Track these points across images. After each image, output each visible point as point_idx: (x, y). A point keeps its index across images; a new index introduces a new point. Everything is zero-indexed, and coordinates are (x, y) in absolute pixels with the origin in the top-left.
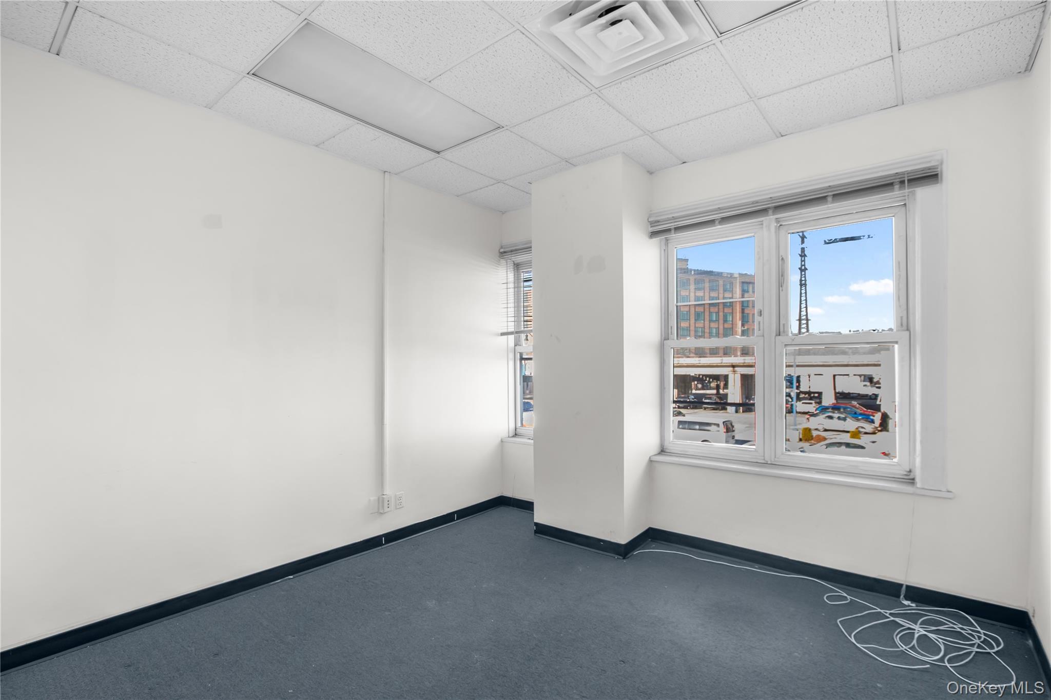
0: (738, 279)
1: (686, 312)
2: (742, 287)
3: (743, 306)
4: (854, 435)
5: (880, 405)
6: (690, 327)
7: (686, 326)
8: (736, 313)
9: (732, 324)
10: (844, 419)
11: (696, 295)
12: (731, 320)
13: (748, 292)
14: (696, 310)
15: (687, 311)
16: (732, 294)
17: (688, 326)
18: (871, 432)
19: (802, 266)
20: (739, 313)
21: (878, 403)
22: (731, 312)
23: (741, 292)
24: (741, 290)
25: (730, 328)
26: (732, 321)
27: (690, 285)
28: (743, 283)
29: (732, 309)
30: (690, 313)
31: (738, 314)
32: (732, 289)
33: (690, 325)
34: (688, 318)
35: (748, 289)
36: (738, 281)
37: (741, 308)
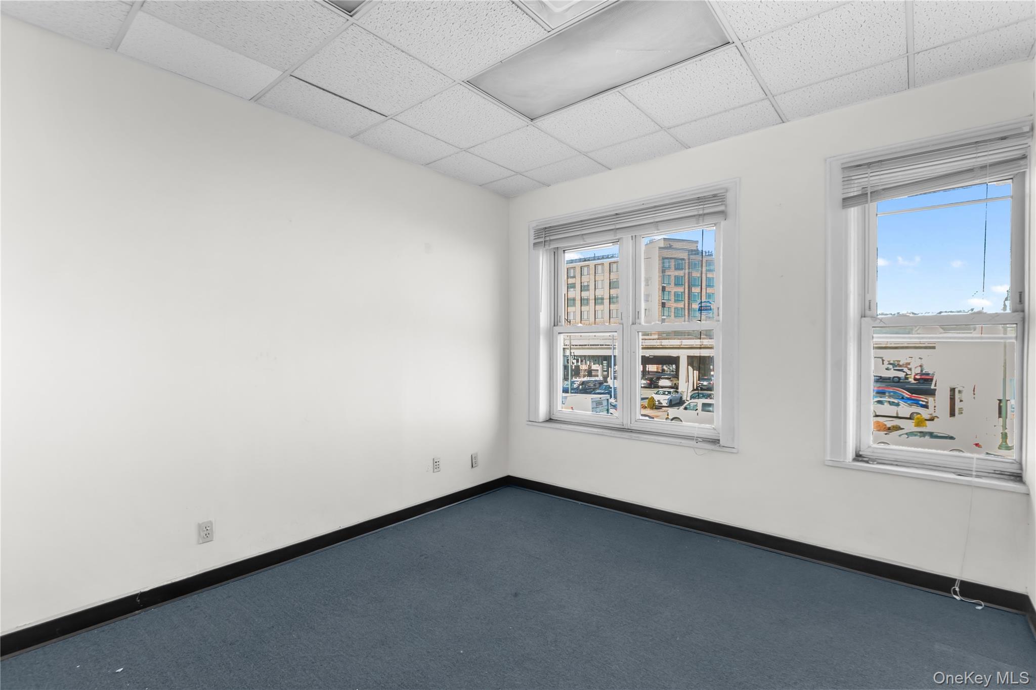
4: (919, 422)
5: (935, 390)
10: (898, 405)
11: (708, 276)
14: (707, 292)
18: (928, 418)
21: (933, 387)
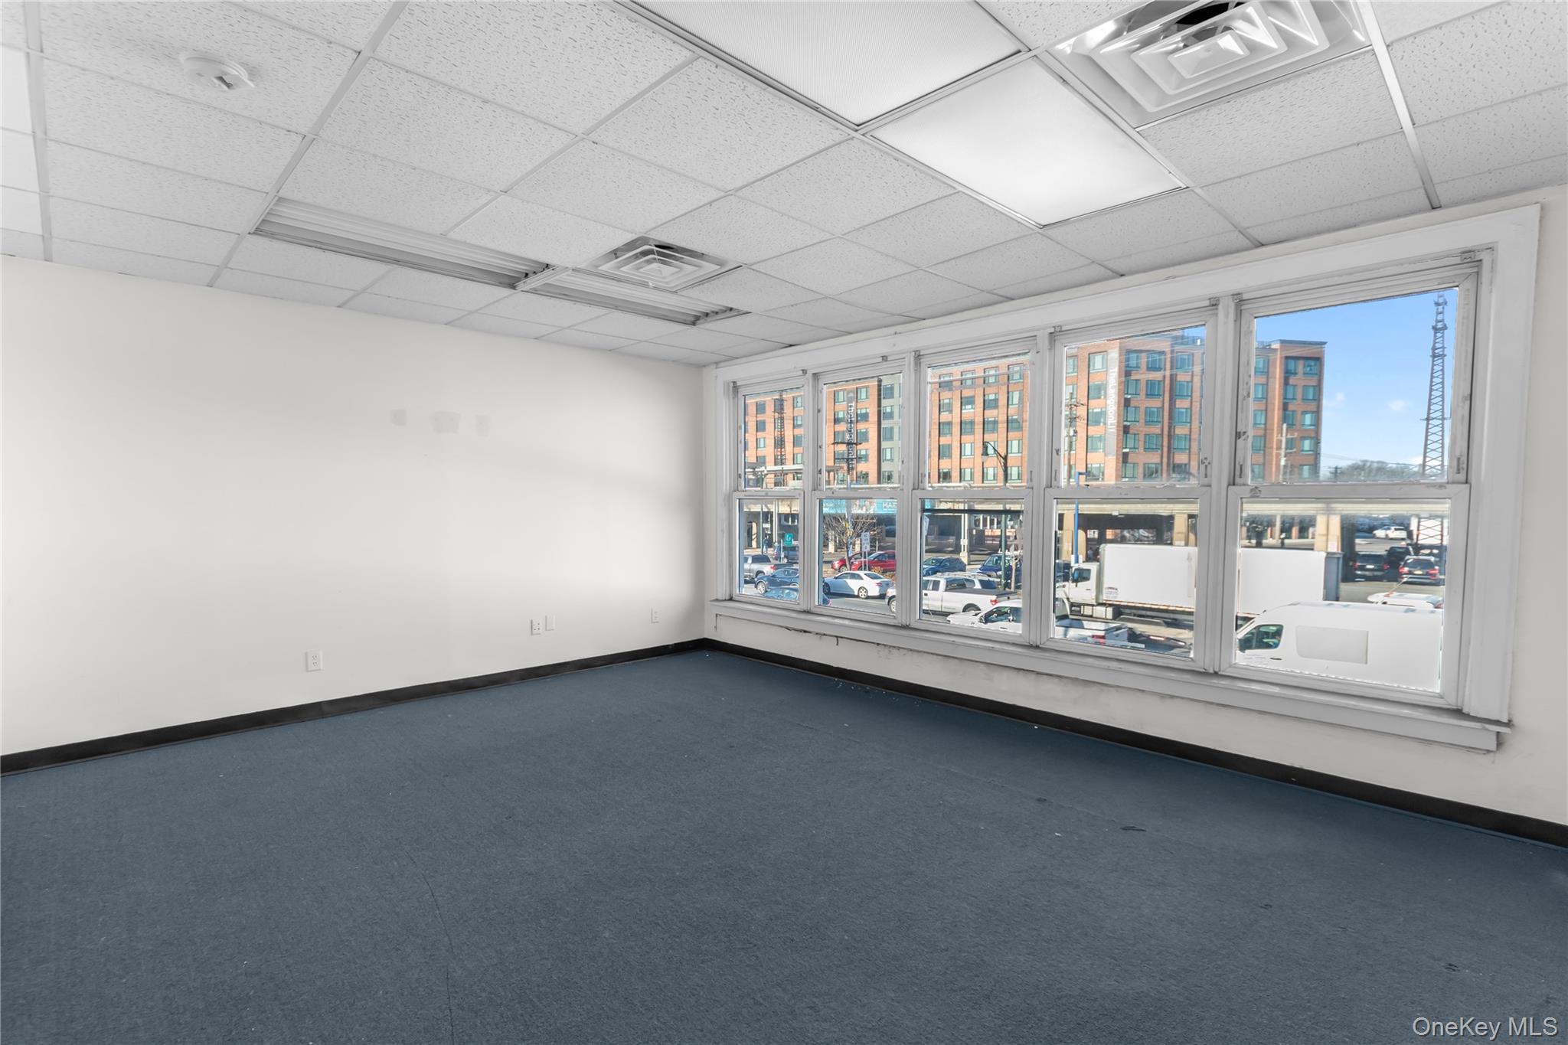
0: (1279, 353)
1: (1184, 410)
2: (1286, 365)
3: (1285, 398)
6: (1190, 435)
7: (1185, 433)
8: (1274, 410)
9: (1265, 429)
12: (1263, 422)
13: (1295, 374)
15: (1186, 409)
16: (1268, 378)
17: (1188, 433)
19: (1438, 321)
20: (1279, 409)
22: (1264, 408)
23: (1283, 375)
24: (1283, 372)
25: (1261, 436)
26: (1265, 424)
27: (1193, 365)
28: (1287, 358)
29: (1267, 403)
30: (1191, 410)
31: (1276, 412)
32: (1268, 368)
33: (1190, 432)
34: (1189, 421)
35: (1295, 370)
36: (1278, 356)
37: (1282, 401)
